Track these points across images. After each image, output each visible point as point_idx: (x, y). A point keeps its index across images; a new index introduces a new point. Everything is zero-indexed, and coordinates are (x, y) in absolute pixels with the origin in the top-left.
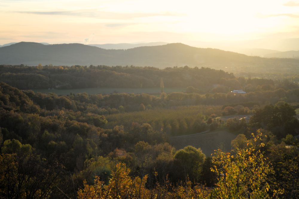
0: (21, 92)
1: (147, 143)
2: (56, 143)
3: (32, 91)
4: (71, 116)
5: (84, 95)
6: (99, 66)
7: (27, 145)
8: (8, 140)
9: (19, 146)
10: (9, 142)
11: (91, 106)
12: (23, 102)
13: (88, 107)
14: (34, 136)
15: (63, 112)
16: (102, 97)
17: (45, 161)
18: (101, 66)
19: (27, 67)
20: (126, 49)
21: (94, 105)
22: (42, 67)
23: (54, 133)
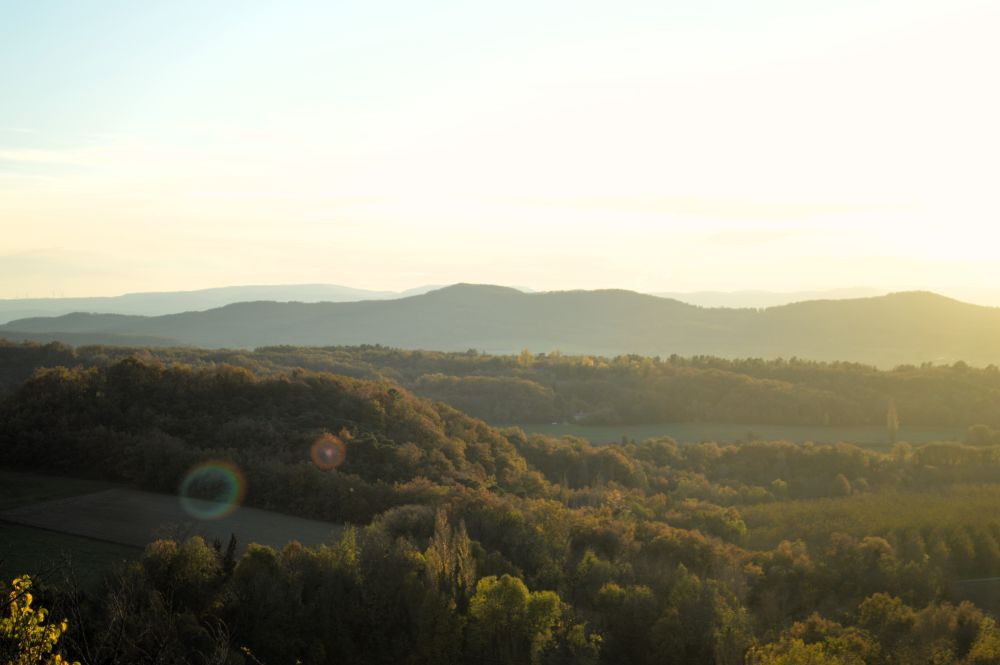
0: (495, 432)
1: (897, 598)
2: (622, 590)
3: (518, 431)
4: (640, 507)
5: (664, 444)
6: (695, 358)
7: (547, 595)
8: (488, 578)
9: (520, 595)
10: (492, 582)
11: (690, 479)
12: (502, 464)
13: (683, 482)
14: (557, 567)
15: (618, 495)
16: (719, 451)
17: (597, 642)
18: (702, 357)
19: (489, 358)
20: (765, 307)
21: (697, 475)
22: (531, 357)
23: (611, 560)
